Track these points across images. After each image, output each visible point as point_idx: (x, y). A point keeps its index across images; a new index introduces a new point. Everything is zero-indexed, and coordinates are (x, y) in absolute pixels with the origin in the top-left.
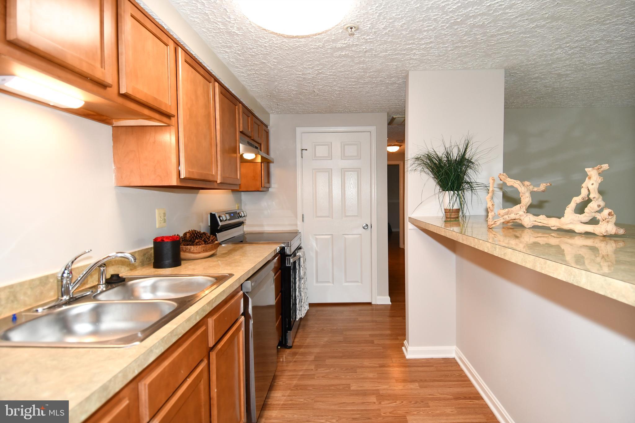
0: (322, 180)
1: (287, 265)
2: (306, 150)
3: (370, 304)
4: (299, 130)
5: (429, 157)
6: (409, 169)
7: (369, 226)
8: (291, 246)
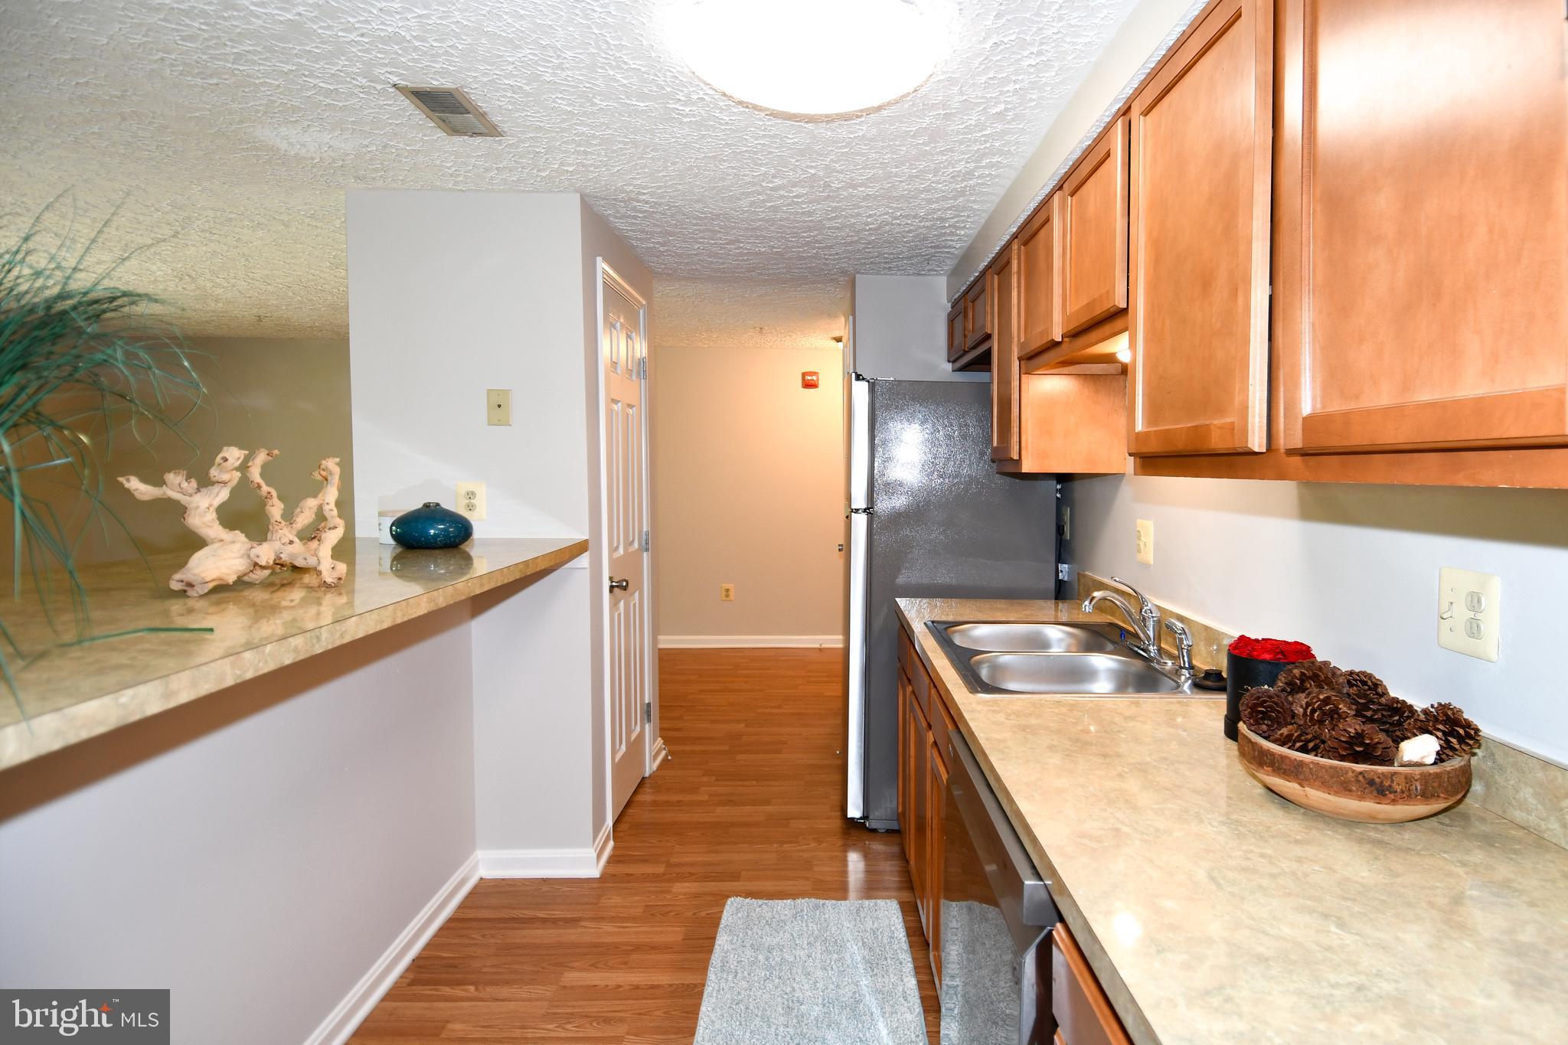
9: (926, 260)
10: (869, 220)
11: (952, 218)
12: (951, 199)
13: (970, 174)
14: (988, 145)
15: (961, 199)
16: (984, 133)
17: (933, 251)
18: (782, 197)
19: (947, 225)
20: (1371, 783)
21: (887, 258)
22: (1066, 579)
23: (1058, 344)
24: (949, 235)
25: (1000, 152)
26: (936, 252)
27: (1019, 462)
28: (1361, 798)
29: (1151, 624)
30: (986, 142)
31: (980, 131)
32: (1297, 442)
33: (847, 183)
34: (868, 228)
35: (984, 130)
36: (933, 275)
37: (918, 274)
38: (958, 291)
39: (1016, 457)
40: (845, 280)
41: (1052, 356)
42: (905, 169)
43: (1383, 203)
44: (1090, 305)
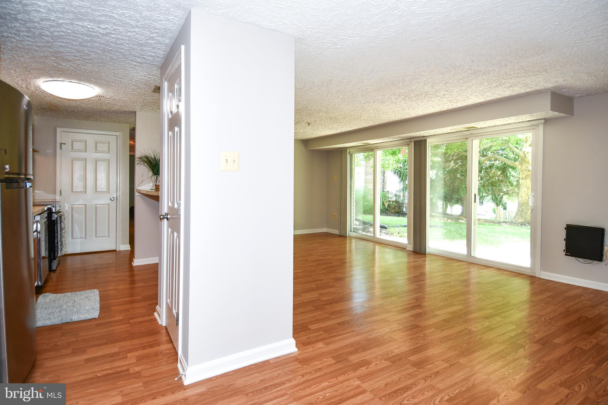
0: (78, 166)
1: (53, 219)
2: (65, 144)
3: (115, 251)
4: (58, 130)
5: (147, 157)
6: (137, 163)
7: (115, 199)
8: (56, 207)
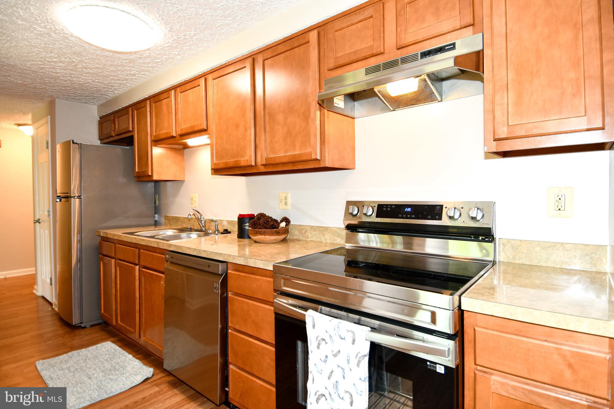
9: (93, 98)
10: (82, 80)
11: (117, 87)
12: (121, 81)
13: (135, 75)
14: (147, 69)
15: (125, 82)
16: (148, 65)
17: (99, 96)
18: (52, 65)
19: (113, 88)
20: (277, 232)
21: (77, 95)
22: (157, 220)
23: (175, 137)
24: (111, 92)
25: (149, 71)
26: (100, 97)
27: (151, 176)
28: (275, 236)
29: (203, 222)
30: (147, 68)
31: (147, 64)
32: (264, 163)
33: (84, 66)
34: (79, 83)
35: (149, 64)
36: (93, 104)
37: (85, 103)
38: (107, 113)
39: (150, 174)
40: (47, 100)
41: (171, 141)
42: (112, 68)
43: (280, 117)
44: (191, 127)
